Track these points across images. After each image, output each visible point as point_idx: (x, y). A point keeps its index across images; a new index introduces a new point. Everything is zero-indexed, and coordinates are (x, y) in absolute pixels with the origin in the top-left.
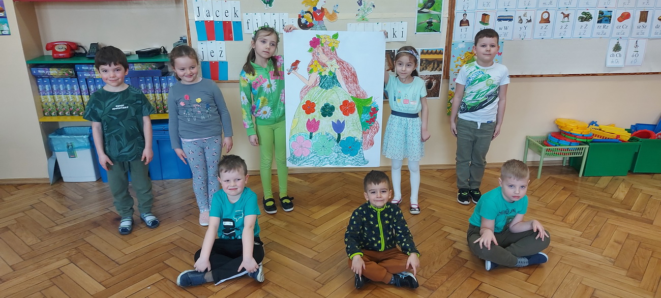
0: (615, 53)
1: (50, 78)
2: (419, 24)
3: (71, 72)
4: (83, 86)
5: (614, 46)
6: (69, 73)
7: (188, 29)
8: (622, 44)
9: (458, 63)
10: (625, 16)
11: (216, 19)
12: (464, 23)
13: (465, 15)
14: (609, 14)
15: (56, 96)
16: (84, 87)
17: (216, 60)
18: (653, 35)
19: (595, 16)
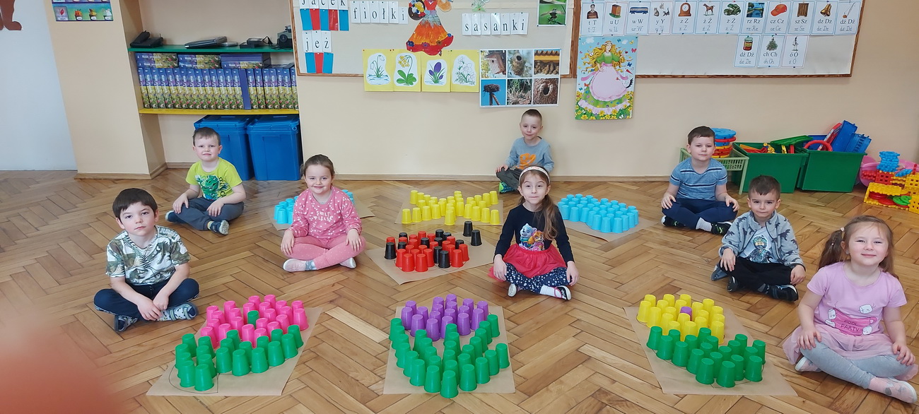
0: (770, 52)
2: (541, 15)
5: (768, 43)
7: (293, 18)
8: (778, 41)
9: (585, 60)
10: (781, 9)
11: (322, 7)
12: (592, 15)
13: (593, 6)
14: (760, 6)
15: (157, 87)
17: (321, 52)
18: (815, 32)
19: (744, 9)
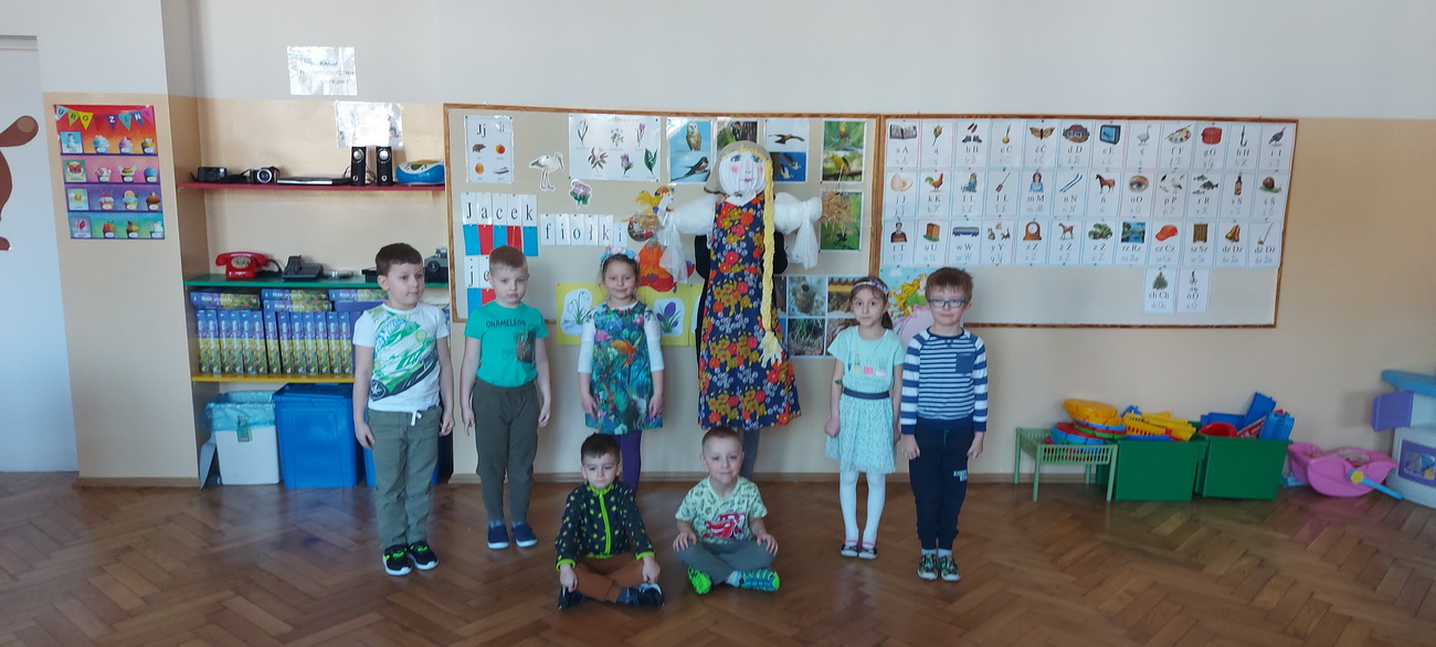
0: (1158, 292)
1: (218, 309)
2: (823, 237)
3: (254, 301)
4: (270, 324)
5: (1154, 279)
6: (251, 303)
7: (451, 237)
8: (1167, 276)
10: (1168, 232)
11: (498, 223)
12: (898, 237)
13: (899, 225)
14: (1140, 228)
15: (224, 340)
16: (271, 326)
18: (1220, 264)
19: (1117, 231)
